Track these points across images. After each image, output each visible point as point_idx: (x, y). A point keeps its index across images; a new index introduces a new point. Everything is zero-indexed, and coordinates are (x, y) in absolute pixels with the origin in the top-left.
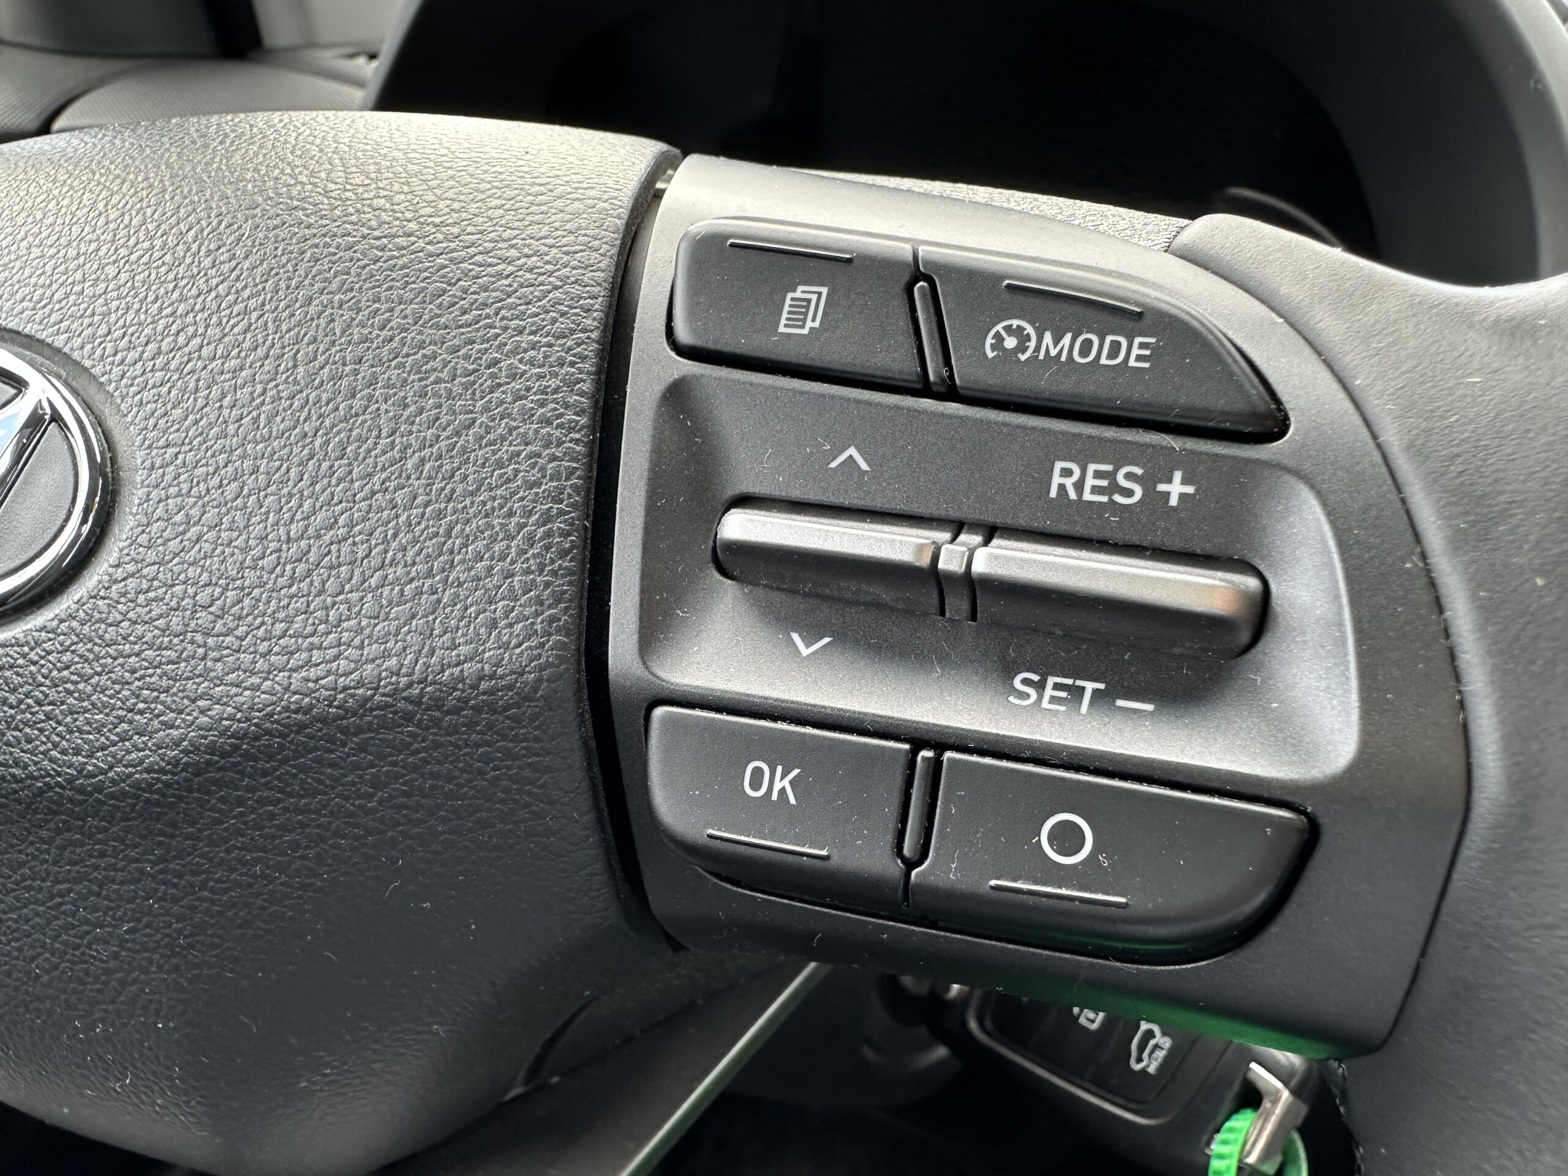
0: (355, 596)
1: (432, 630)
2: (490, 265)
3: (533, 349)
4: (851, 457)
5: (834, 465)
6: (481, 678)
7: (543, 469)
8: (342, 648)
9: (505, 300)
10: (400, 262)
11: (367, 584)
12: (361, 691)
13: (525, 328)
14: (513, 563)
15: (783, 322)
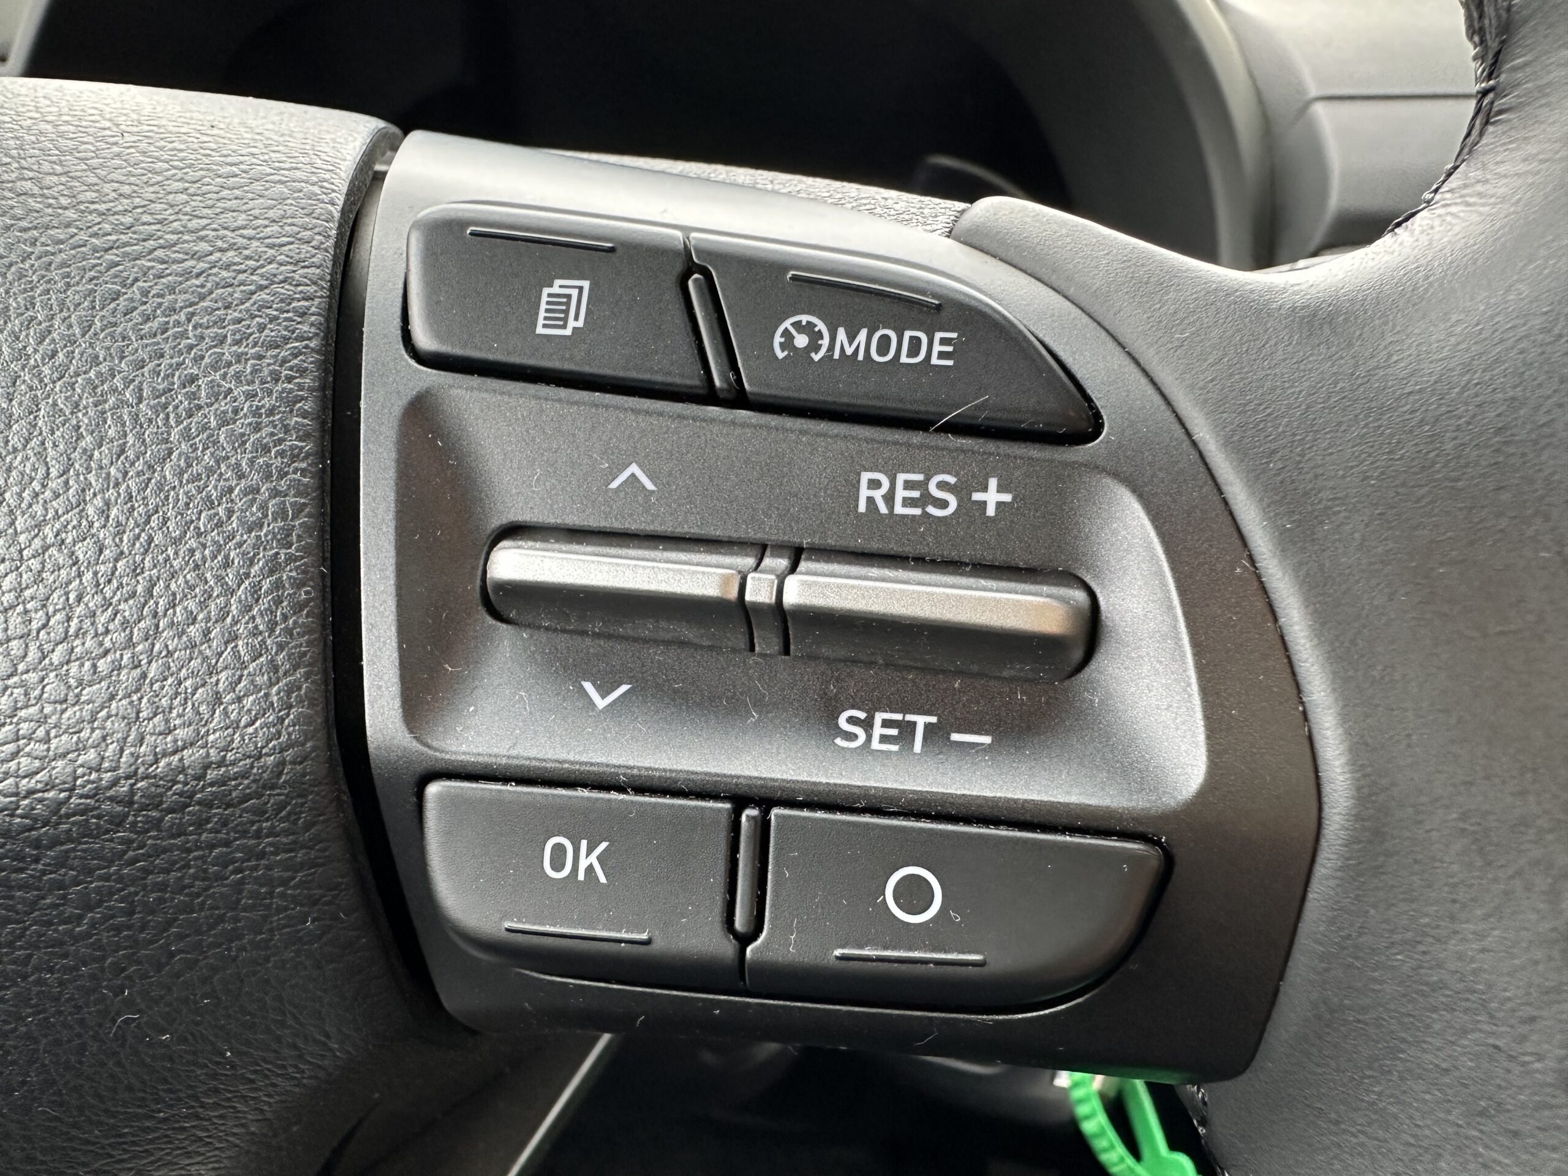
0: (33, 677)
1: (138, 712)
2: (175, 262)
3: (238, 361)
4: (633, 475)
5: (614, 485)
6: (206, 767)
7: (264, 507)
8: (22, 742)
9: (197, 304)
10: (58, 259)
11: (47, 661)
12: (51, 794)
13: (226, 336)
14: (235, 622)
15: (541, 321)
